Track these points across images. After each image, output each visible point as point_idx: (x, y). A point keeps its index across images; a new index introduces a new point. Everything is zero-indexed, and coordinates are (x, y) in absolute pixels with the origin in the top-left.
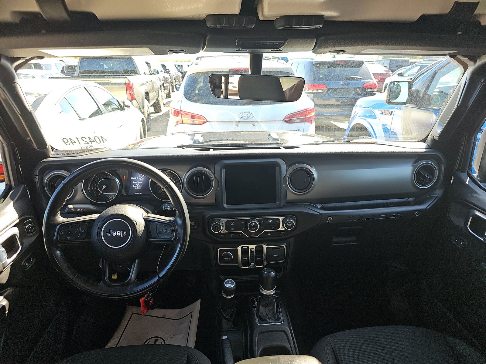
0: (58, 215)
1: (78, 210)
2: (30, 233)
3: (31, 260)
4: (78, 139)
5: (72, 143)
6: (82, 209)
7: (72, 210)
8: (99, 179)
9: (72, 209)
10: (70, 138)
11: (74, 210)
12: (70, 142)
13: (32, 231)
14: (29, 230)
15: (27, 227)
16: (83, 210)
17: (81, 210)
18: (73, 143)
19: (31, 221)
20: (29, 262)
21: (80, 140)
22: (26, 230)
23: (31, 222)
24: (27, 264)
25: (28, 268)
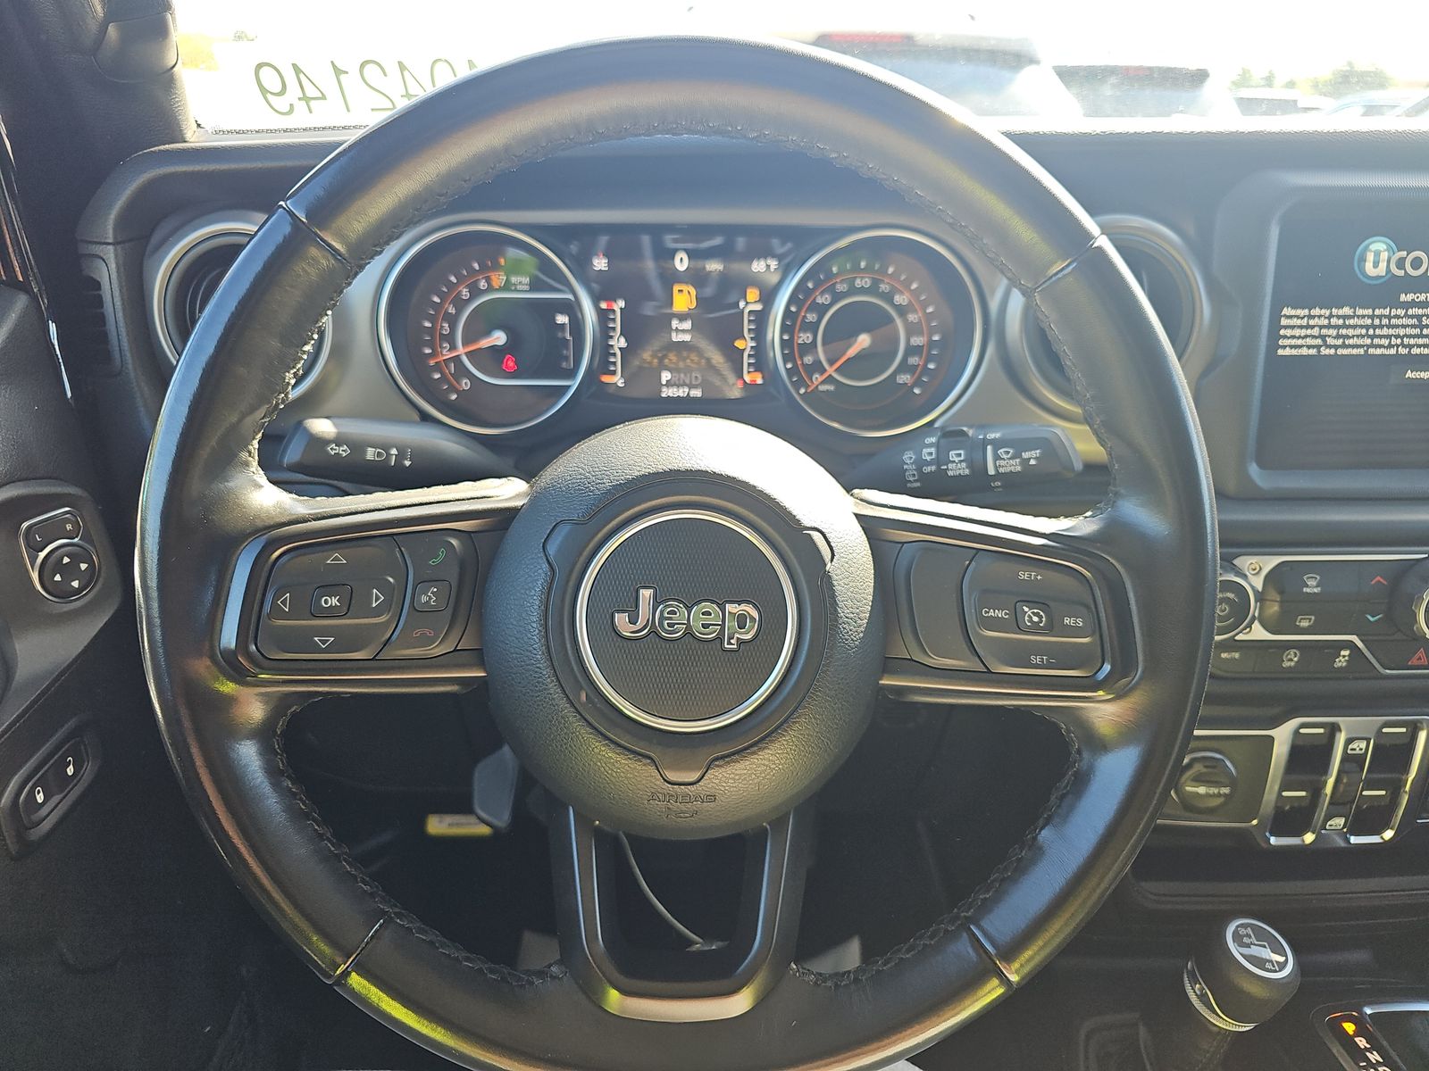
0: (247, 464)
1: (370, 454)
2: (63, 594)
3: (70, 770)
4: (338, 72)
5: (305, 98)
6: (394, 451)
7: (333, 450)
8: (465, 293)
9: (328, 442)
10: (294, 66)
11: (343, 451)
12: (293, 91)
13: (75, 584)
14: (58, 578)
15: (42, 555)
16: (400, 456)
17: (389, 455)
18: (312, 103)
19: (68, 521)
20: (55, 782)
21: (351, 81)
22: (35, 576)
23: (69, 527)
24: (40, 798)
25: (46, 826)
